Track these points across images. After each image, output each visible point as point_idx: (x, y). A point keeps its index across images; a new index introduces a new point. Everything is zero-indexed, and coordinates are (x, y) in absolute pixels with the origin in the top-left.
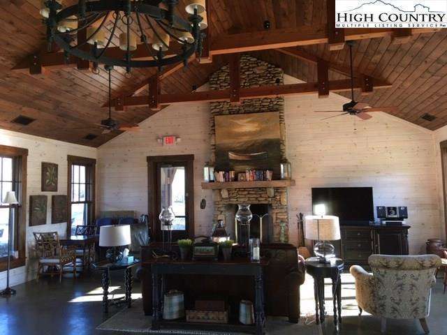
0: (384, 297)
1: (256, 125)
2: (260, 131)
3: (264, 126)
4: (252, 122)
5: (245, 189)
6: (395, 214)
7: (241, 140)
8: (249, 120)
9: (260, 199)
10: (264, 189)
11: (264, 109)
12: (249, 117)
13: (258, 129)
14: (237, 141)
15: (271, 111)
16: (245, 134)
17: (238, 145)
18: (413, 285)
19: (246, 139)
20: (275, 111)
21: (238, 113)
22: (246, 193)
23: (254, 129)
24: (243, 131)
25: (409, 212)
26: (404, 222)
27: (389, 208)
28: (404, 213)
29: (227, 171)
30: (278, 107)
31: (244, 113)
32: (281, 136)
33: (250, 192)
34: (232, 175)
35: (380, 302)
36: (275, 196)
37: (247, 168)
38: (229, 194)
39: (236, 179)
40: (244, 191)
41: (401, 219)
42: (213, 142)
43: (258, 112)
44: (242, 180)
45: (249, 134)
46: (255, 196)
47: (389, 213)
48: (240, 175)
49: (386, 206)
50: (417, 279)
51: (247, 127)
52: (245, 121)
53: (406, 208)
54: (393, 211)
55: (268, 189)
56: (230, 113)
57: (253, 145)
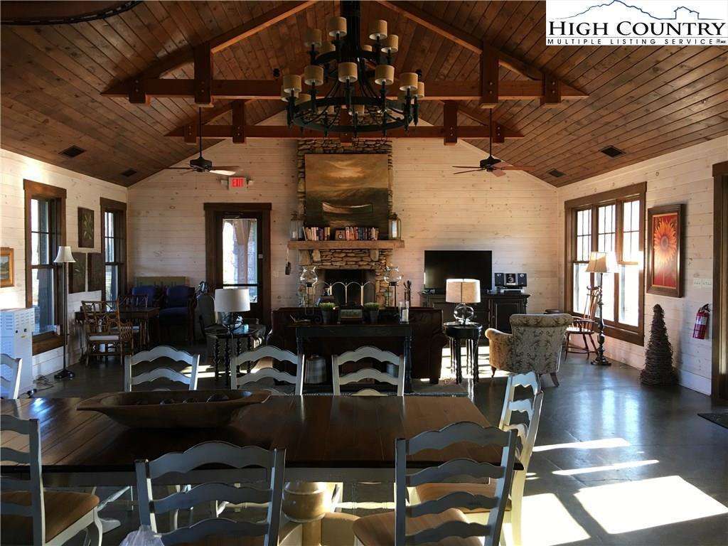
0: (522, 354)
1: (359, 169)
2: (364, 178)
3: (369, 171)
4: (354, 165)
5: (342, 251)
6: (514, 282)
7: (339, 188)
8: (349, 162)
9: (361, 263)
10: (367, 252)
11: (369, 149)
12: (350, 159)
13: (361, 175)
14: (334, 189)
15: (377, 153)
16: (344, 181)
17: (336, 194)
18: (548, 342)
19: (344, 186)
20: (383, 153)
21: (335, 153)
22: (343, 255)
23: (356, 175)
24: (342, 176)
25: (529, 280)
26: (523, 291)
27: (508, 275)
28: (523, 281)
29: (322, 226)
30: (385, 148)
31: (343, 153)
32: (390, 185)
33: (349, 255)
34: (328, 231)
35: (517, 358)
36: (379, 260)
37: (346, 223)
38: (322, 256)
39: (332, 237)
40: (341, 252)
41: (520, 286)
42: (301, 188)
43: (362, 152)
44: (341, 240)
45: (350, 180)
46: (354, 259)
47: (508, 281)
48: (338, 233)
49: (505, 272)
50: (551, 336)
51: (346, 171)
52: (345, 163)
53: (525, 275)
54: (512, 279)
55: (372, 252)
56: (325, 152)
57: (354, 195)
